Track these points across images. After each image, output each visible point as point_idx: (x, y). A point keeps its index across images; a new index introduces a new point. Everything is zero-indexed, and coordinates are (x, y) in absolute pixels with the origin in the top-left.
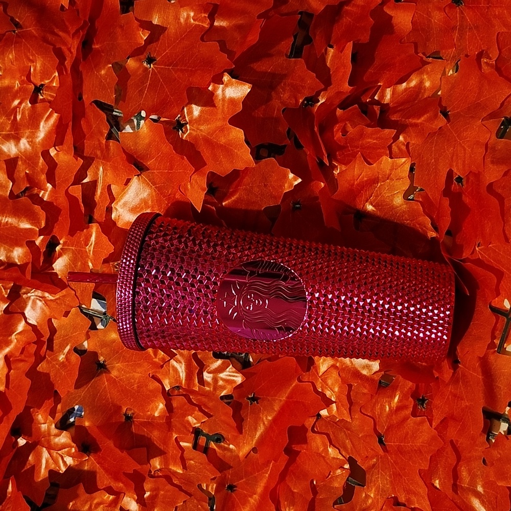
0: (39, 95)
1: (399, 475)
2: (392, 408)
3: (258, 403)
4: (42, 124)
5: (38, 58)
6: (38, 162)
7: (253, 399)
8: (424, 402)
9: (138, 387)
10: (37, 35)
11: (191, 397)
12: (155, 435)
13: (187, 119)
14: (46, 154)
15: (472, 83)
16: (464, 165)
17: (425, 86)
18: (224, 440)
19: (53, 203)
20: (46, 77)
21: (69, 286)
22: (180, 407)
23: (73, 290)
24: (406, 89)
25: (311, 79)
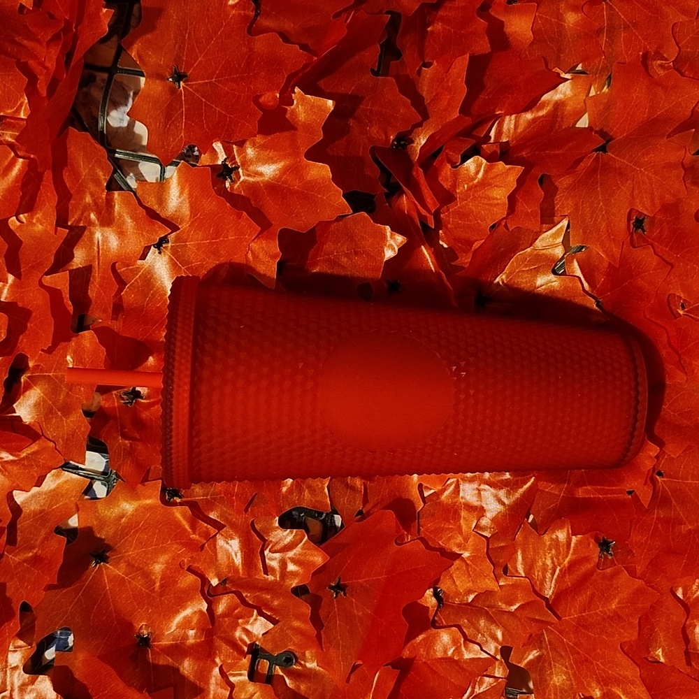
1: (587, 660)
3: (345, 594)
7: (340, 587)
8: (609, 547)
9: (162, 586)
11: (244, 595)
12: (187, 667)
13: (238, 160)
18: (297, 661)
19: (16, 303)
20: (8, 105)
21: (43, 435)
22: (228, 613)
23: (51, 441)
24: (534, 120)
25: (405, 108)
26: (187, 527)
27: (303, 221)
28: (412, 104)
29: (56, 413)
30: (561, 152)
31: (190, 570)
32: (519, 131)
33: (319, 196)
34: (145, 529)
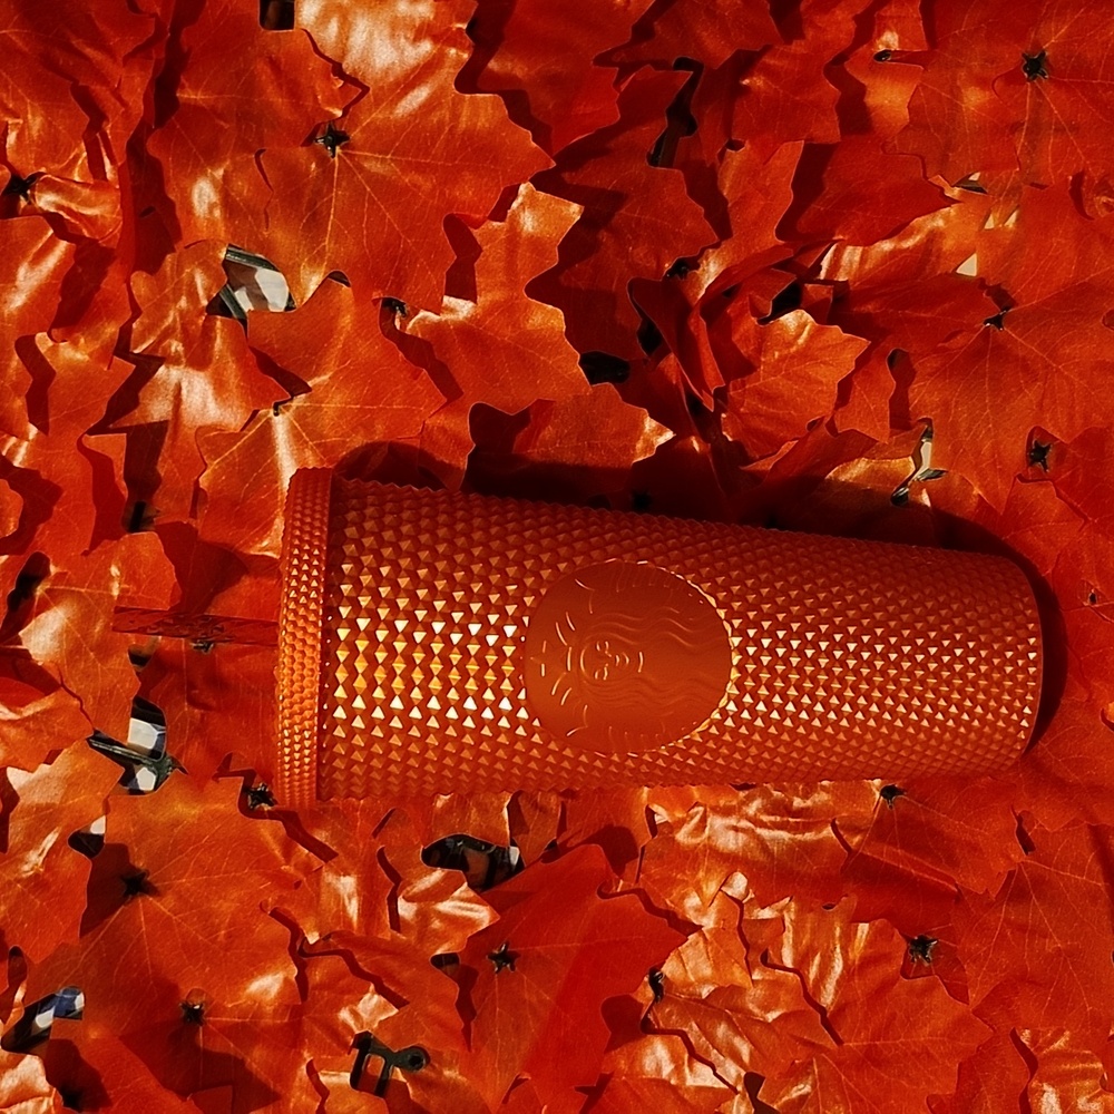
0: (22, 198)
2: (850, 963)
3: (513, 968)
4: (22, 271)
5: (32, 106)
6: (8, 366)
7: (506, 958)
8: (927, 947)
9: (229, 936)
10: (26, 49)
11: (356, 957)
12: (257, 1059)
14: (26, 347)
15: (1058, 243)
16: (1071, 417)
17: (940, 249)
18: (428, 1062)
19: (38, 472)
20: (54, 157)
21: (63, 685)
22: (329, 984)
23: (74, 696)
24: (893, 253)
25: (694, 219)
26: (277, 852)
27: (511, 396)
28: (707, 216)
29: (87, 653)
30: (929, 315)
31: (276, 914)
32: (867, 267)
33: (542, 358)
34: (211, 847)
